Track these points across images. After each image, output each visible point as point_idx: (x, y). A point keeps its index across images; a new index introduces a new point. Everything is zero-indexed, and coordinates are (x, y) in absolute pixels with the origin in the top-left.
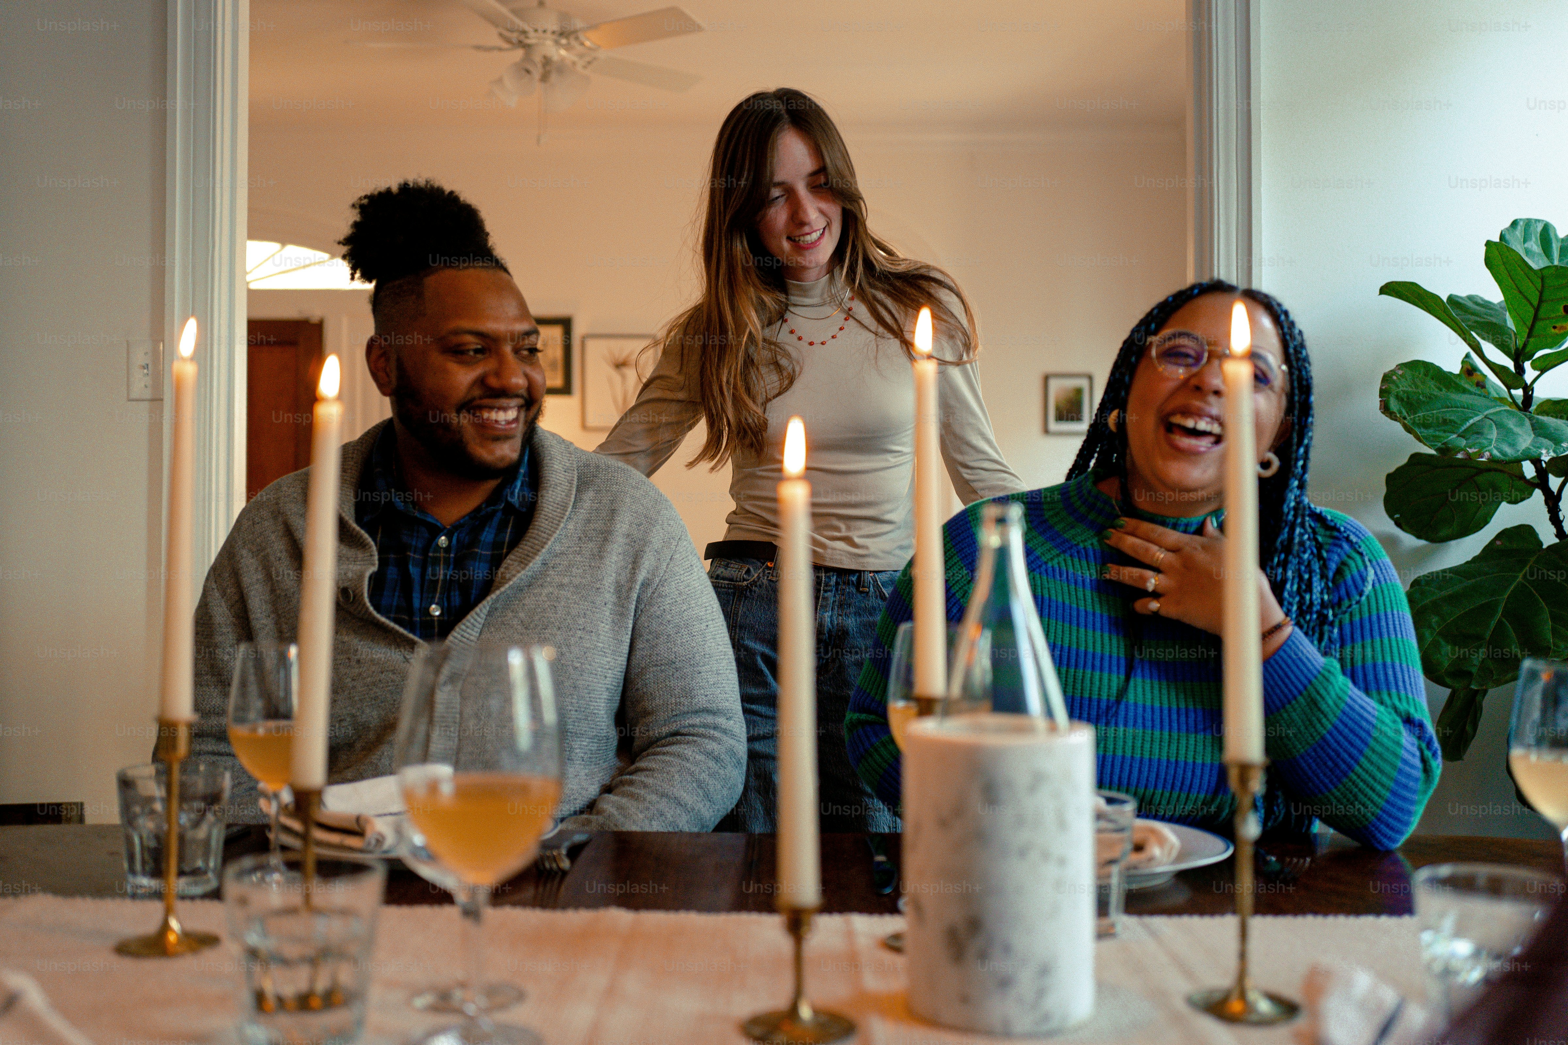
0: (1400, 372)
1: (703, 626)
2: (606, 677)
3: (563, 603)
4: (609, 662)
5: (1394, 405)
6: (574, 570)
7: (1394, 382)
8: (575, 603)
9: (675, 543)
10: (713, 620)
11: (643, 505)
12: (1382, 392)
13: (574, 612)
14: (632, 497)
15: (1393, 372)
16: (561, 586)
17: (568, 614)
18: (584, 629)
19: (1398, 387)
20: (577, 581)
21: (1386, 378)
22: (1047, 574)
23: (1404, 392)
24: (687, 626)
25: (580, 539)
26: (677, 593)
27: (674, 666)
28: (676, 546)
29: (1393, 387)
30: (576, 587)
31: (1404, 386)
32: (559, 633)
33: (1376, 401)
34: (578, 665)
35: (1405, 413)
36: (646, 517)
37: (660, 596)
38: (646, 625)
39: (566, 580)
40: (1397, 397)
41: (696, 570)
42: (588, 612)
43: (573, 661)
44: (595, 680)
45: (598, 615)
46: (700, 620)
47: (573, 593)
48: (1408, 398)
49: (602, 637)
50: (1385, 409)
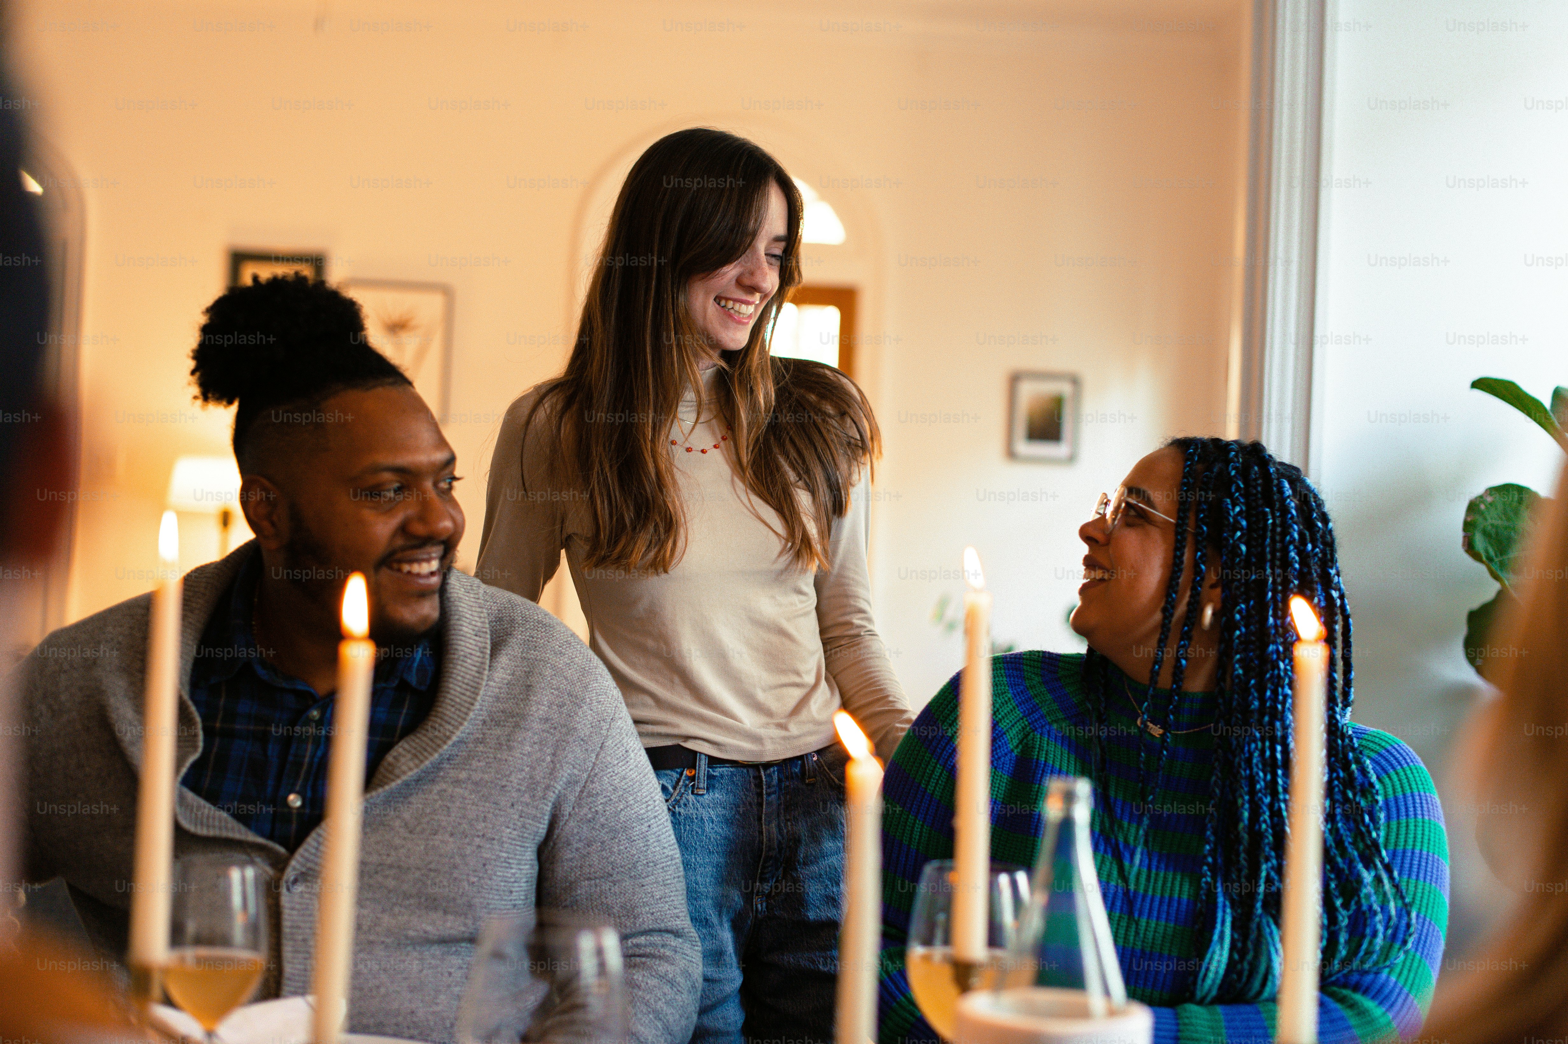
0: (1489, 499)
1: (644, 828)
2: (511, 892)
3: (458, 804)
4: (514, 874)
5: (1480, 543)
6: (475, 763)
7: (1481, 513)
8: (473, 804)
9: (606, 726)
10: (655, 817)
11: (566, 678)
12: (1468, 526)
13: (471, 815)
14: (553, 667)
15: (1481, 498)
16: (457, 782)
17: (464, 817)
18: (483, 835)
19: (1485, 519)
20: (476, 776)
21: (1473, 507)
22: (1049, 735)
23: (1492, 525)
24: (625, 829)
25: (484, 722)
26: (610, 789)
27: (610, 879)
28: (608, 730)
29: (1480, 520)
30: (476, 784)
31: (1493, 519)
32: (451, 840)
33: (1459, 535)
34: (475, 879)
35: (1492, 552)
36: (570, 694)
37: (590, 795)
38: (575, 831)
39: (463, 775)
40: (1485, 533)
41: (632, 755)
42: (490, 815)
43: (468, 875)
44: (497, 897)
45: (502, 819)
46: (640, 819)
47: (472, 792)
48: (1497, 534)
49: (506, 845)
50: (1469, 547)
